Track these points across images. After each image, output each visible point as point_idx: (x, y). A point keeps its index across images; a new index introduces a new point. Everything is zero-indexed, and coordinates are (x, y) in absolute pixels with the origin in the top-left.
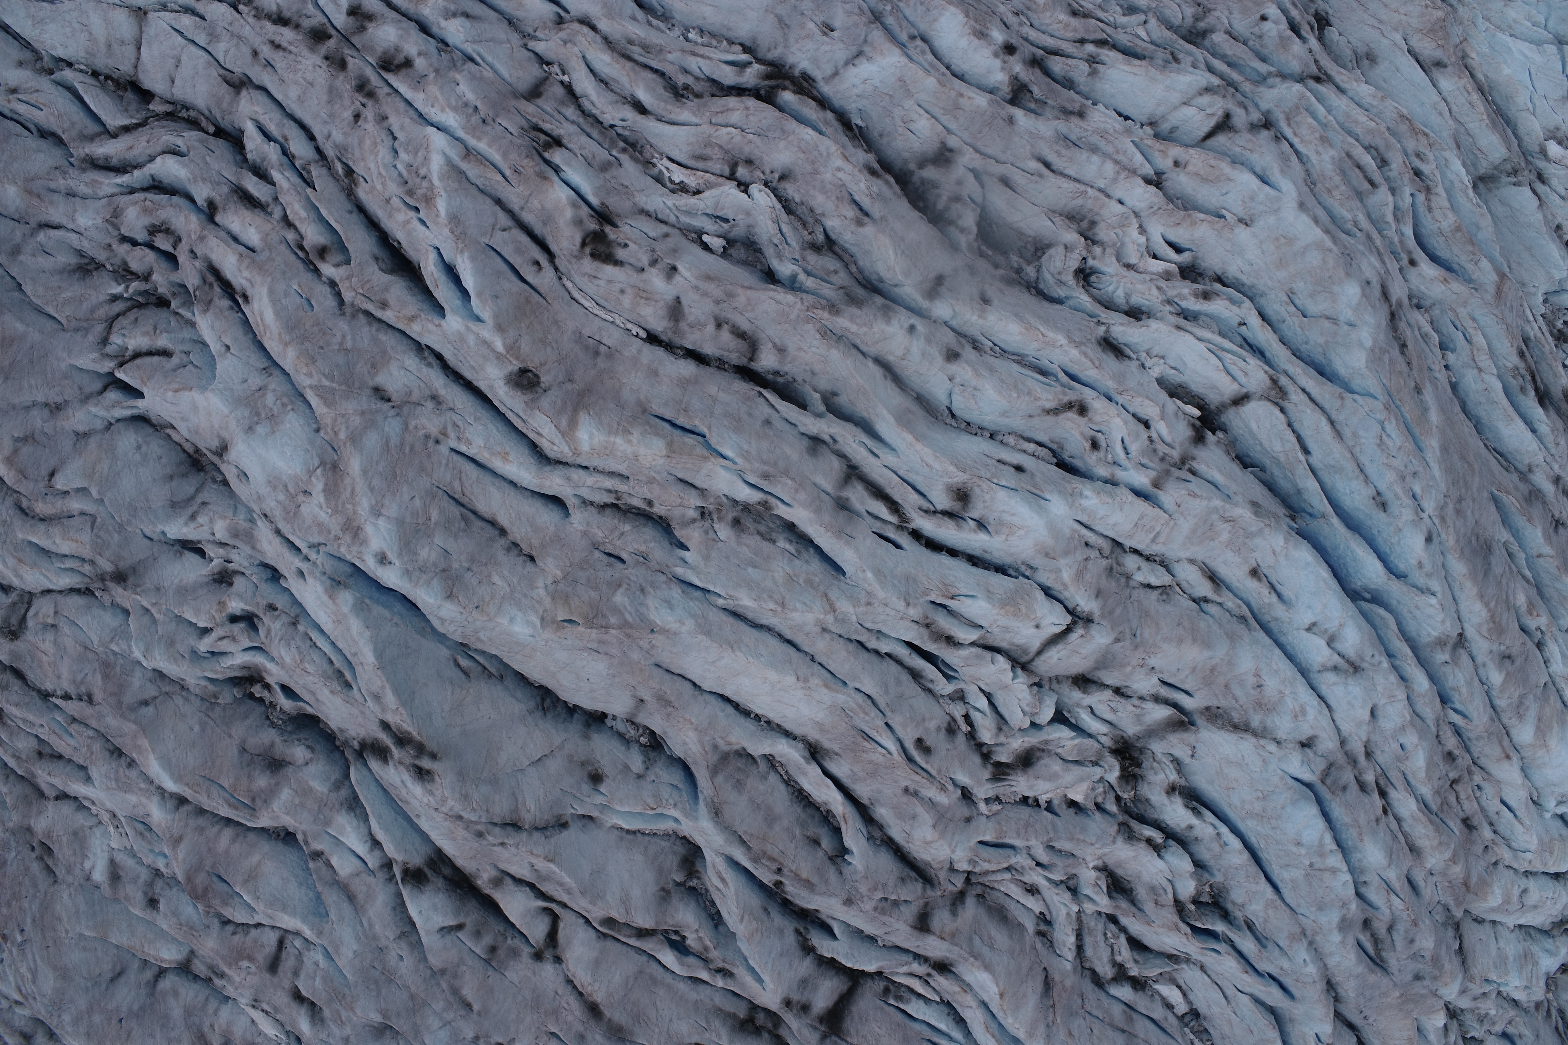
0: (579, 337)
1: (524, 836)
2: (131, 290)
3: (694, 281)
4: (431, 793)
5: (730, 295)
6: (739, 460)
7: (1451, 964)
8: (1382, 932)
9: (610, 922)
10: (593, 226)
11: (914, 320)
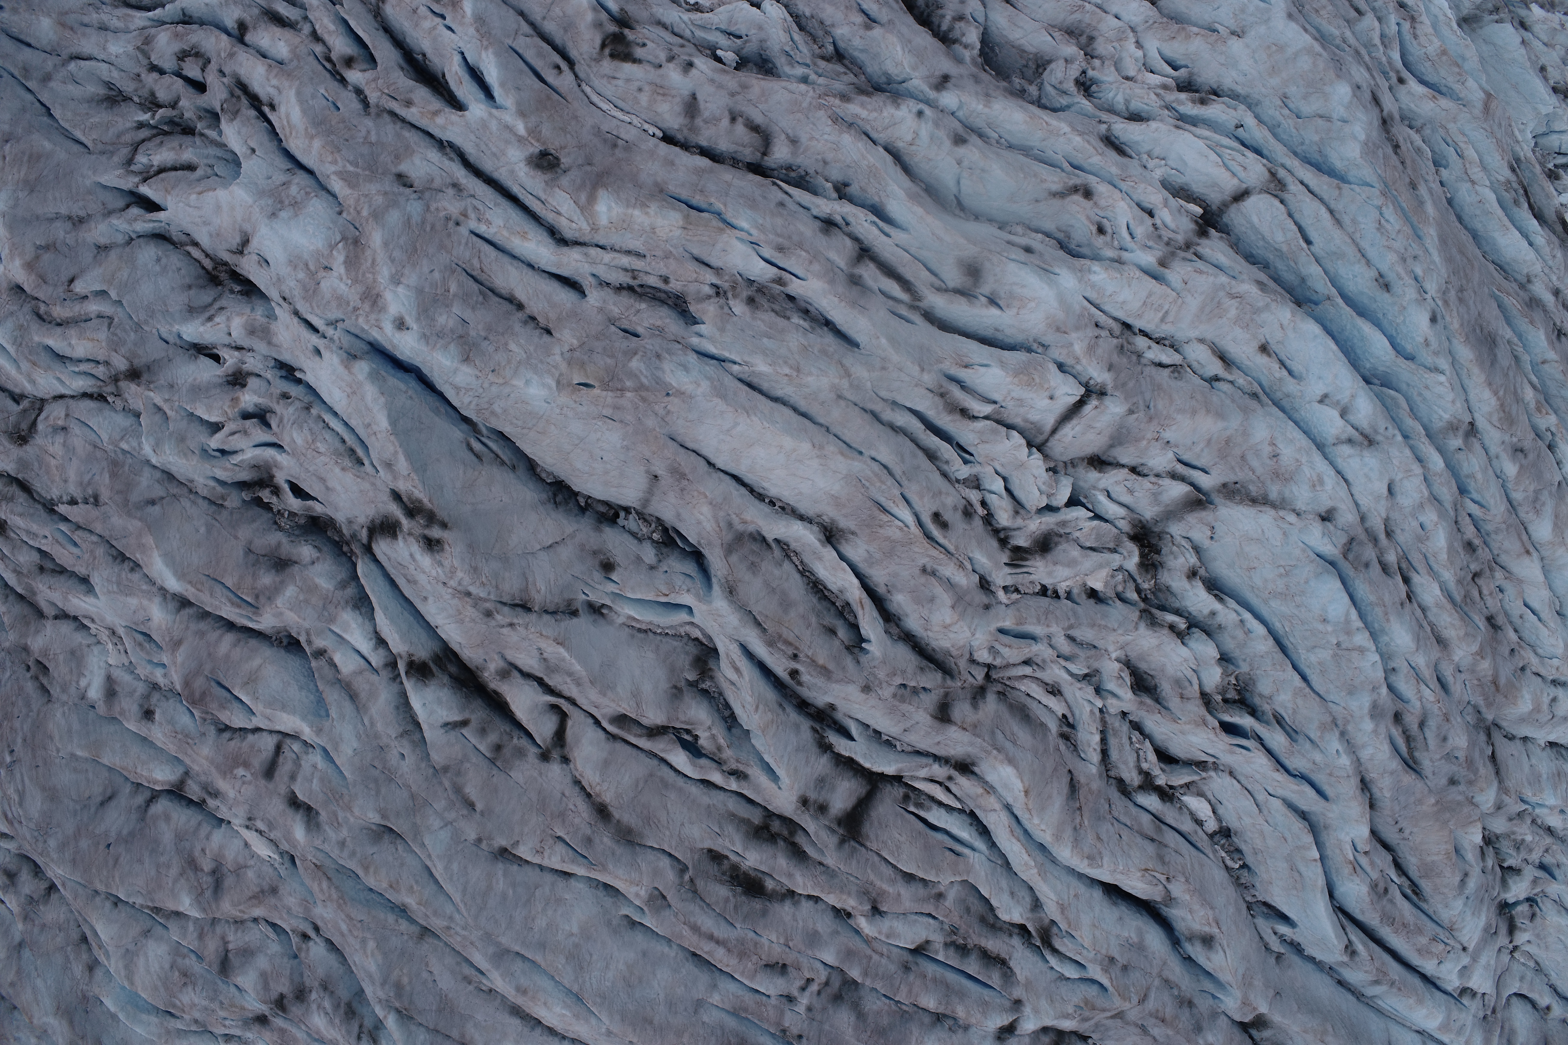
0: (597, 131)
1: (533, 617)
2: (157, 117)
3: (710, 73)
4: (440, 564)
5: (745, 87)
6: (754, 232)
7: (1485, 769)
8: (1414, 728)
9: (622, 720)
10: (612, 28)
11: (921, 106)
